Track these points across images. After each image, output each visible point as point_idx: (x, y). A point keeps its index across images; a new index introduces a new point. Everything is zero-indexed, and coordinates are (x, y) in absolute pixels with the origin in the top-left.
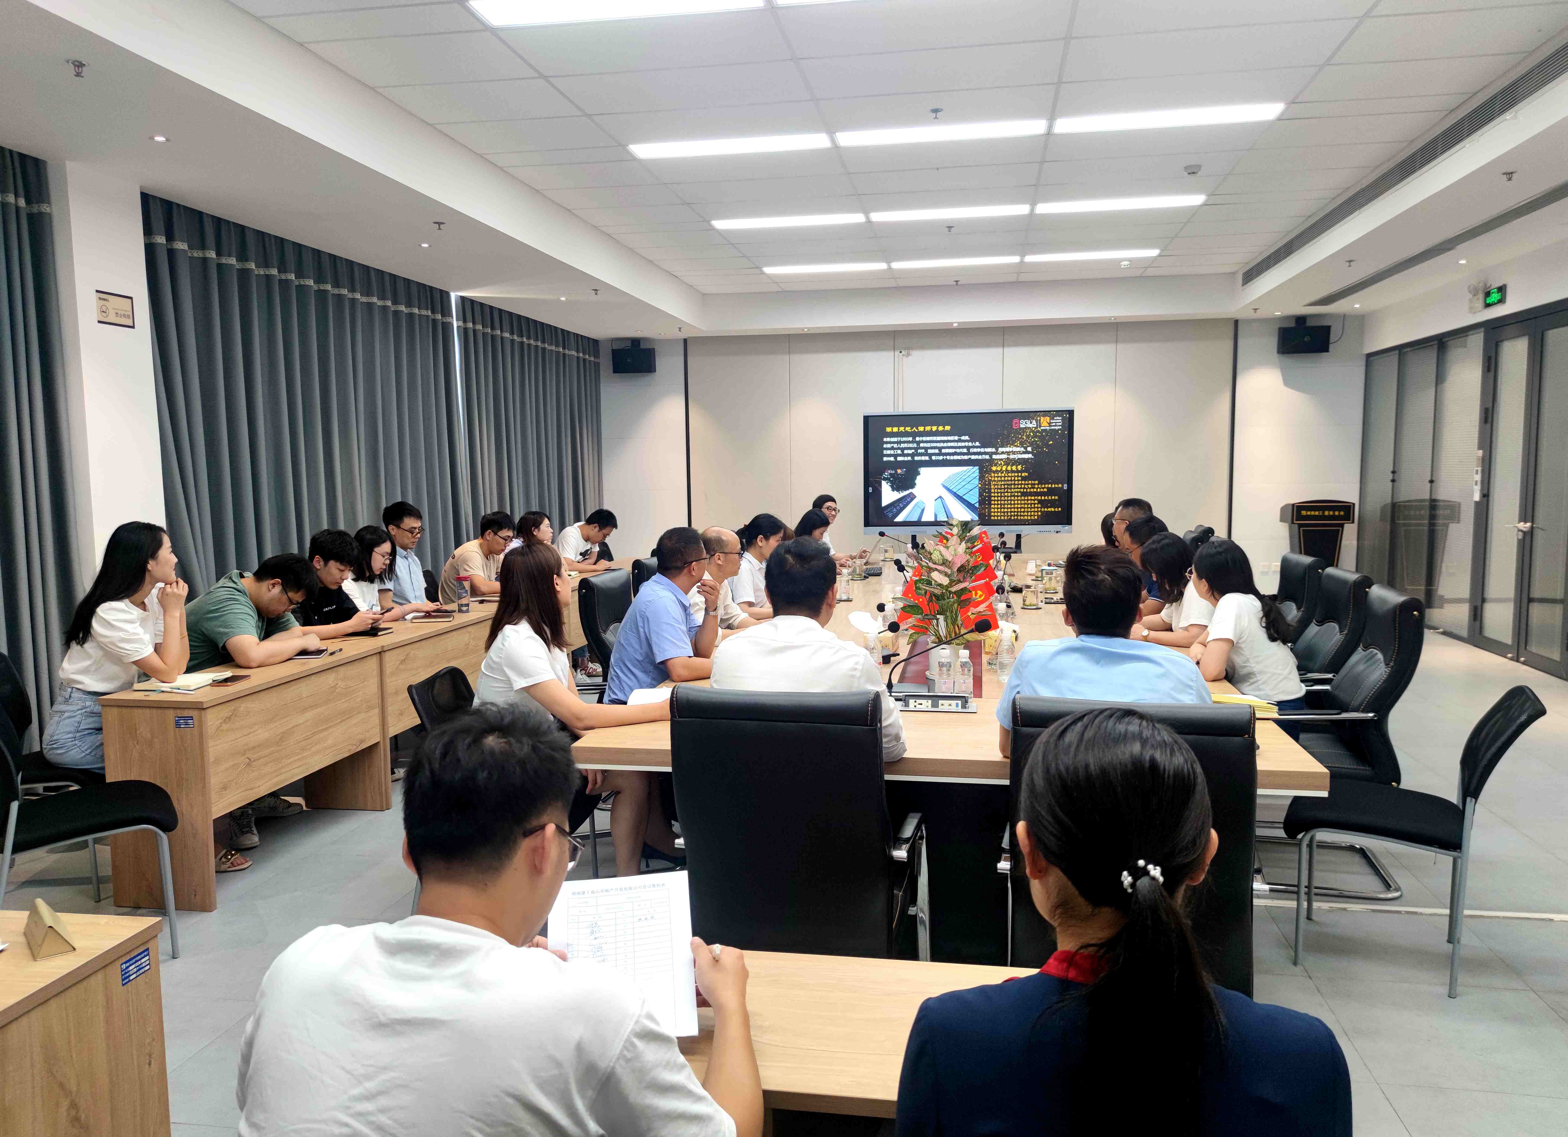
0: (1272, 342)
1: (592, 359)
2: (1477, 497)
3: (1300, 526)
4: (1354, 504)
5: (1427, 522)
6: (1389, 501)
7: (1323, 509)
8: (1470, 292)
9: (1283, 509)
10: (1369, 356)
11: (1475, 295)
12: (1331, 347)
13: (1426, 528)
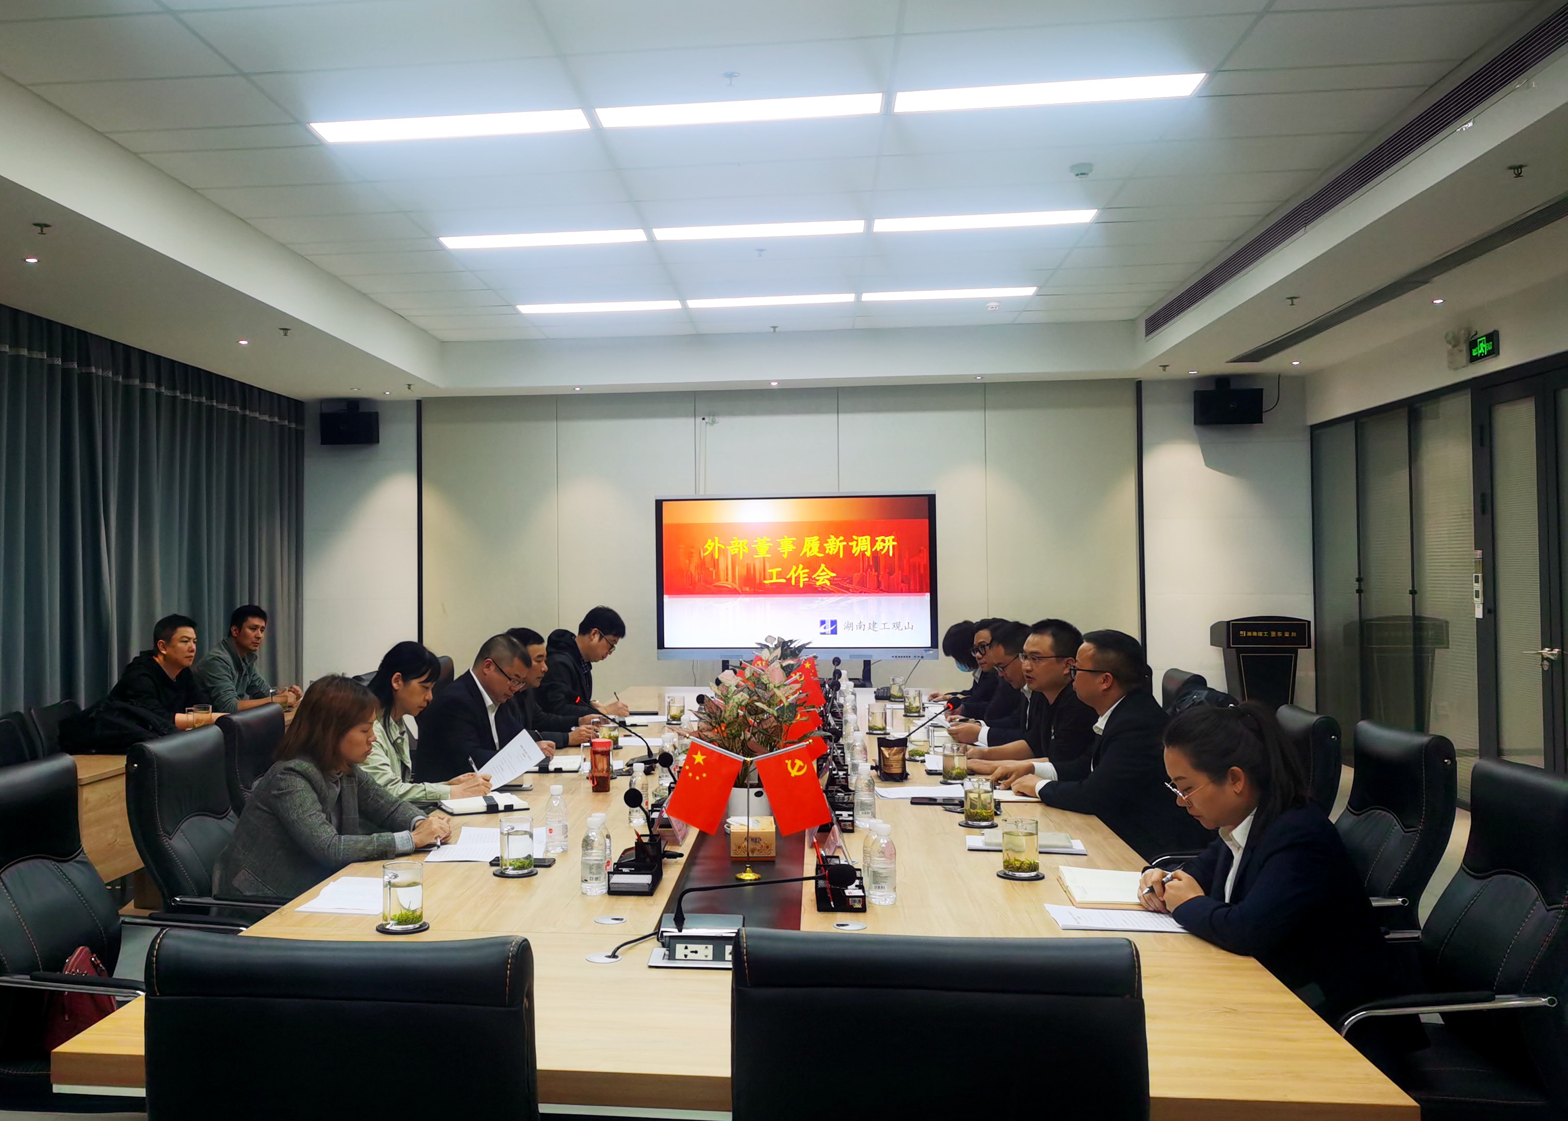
0: (1187, 410)
1: (293, 426)
2: (1479, 613)
3: (1239, 651)
4: (1309, 622)
5: (1411, 646)
6: (1356, 618)
7: (1269, 628)
8: (1449, 342)
9: (1215, 629)
10: (1314, 428)
11: (1454, 346)
12: (1265, 416)
13: (1411, 654)
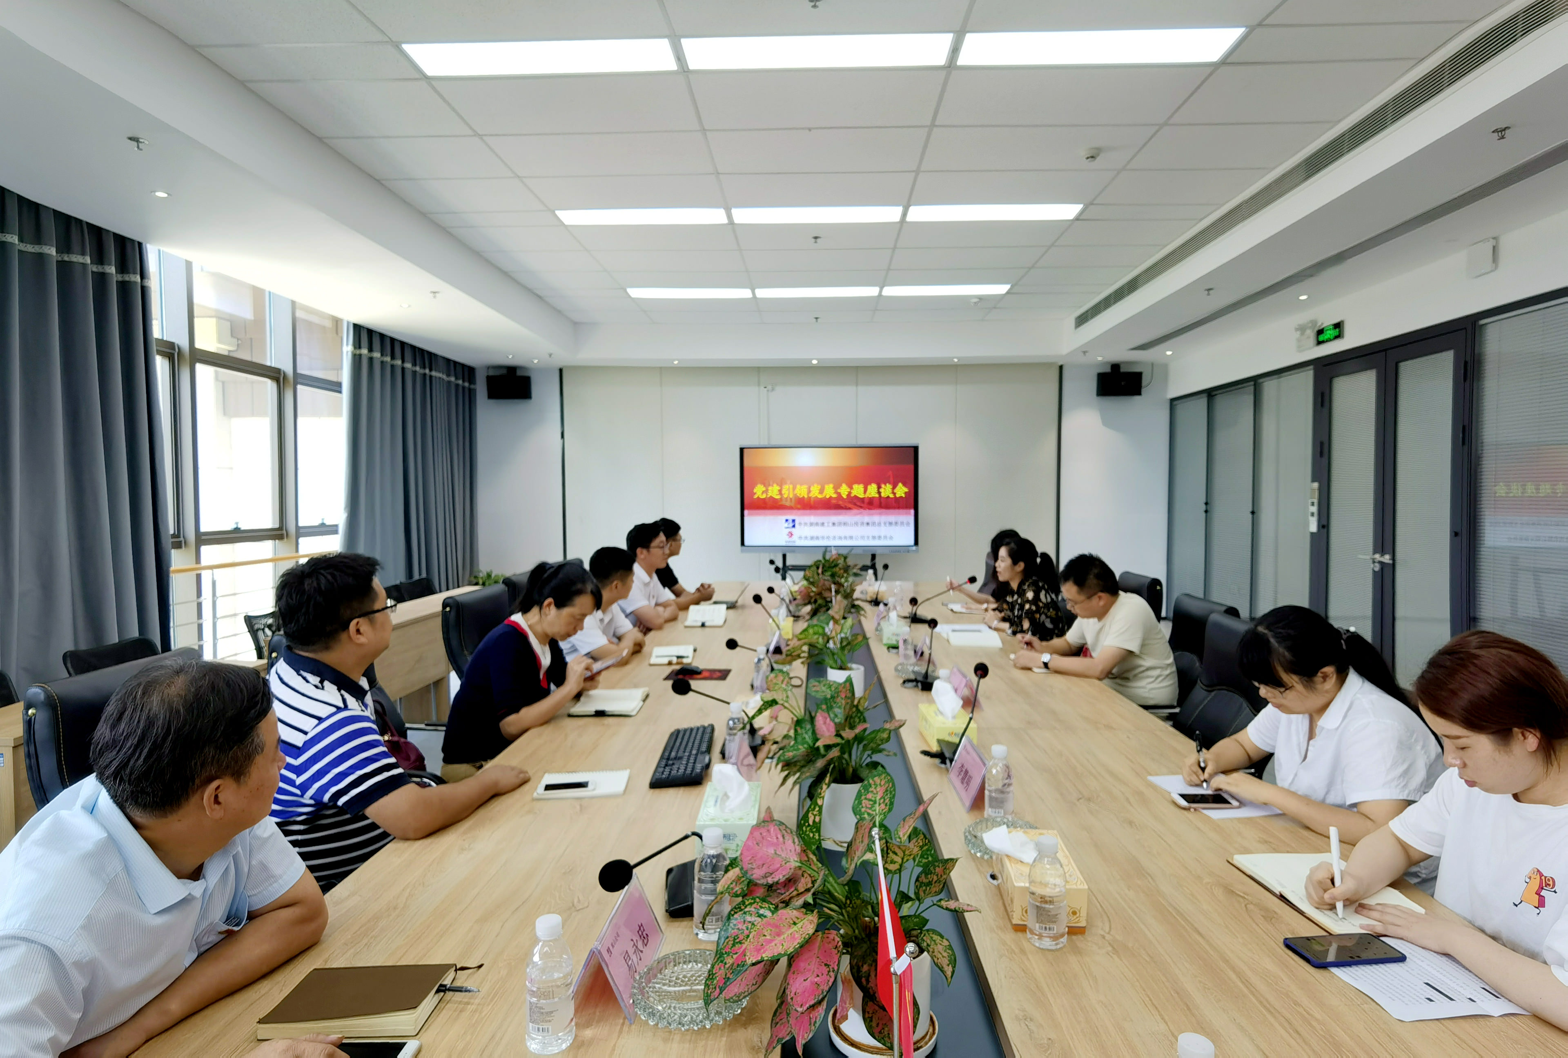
0: (1092, 386)
1: (466, 384)
2: (1313, 527)
8: (1298, 331)
10: (1173, 400)
11: (1304, 334)
12: (1143, 391)
